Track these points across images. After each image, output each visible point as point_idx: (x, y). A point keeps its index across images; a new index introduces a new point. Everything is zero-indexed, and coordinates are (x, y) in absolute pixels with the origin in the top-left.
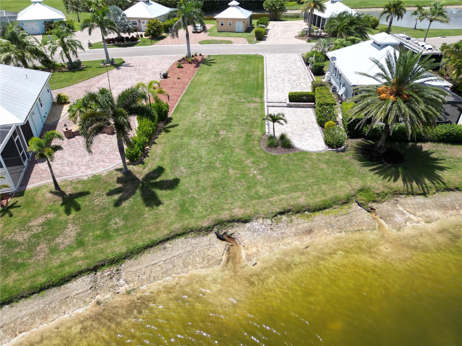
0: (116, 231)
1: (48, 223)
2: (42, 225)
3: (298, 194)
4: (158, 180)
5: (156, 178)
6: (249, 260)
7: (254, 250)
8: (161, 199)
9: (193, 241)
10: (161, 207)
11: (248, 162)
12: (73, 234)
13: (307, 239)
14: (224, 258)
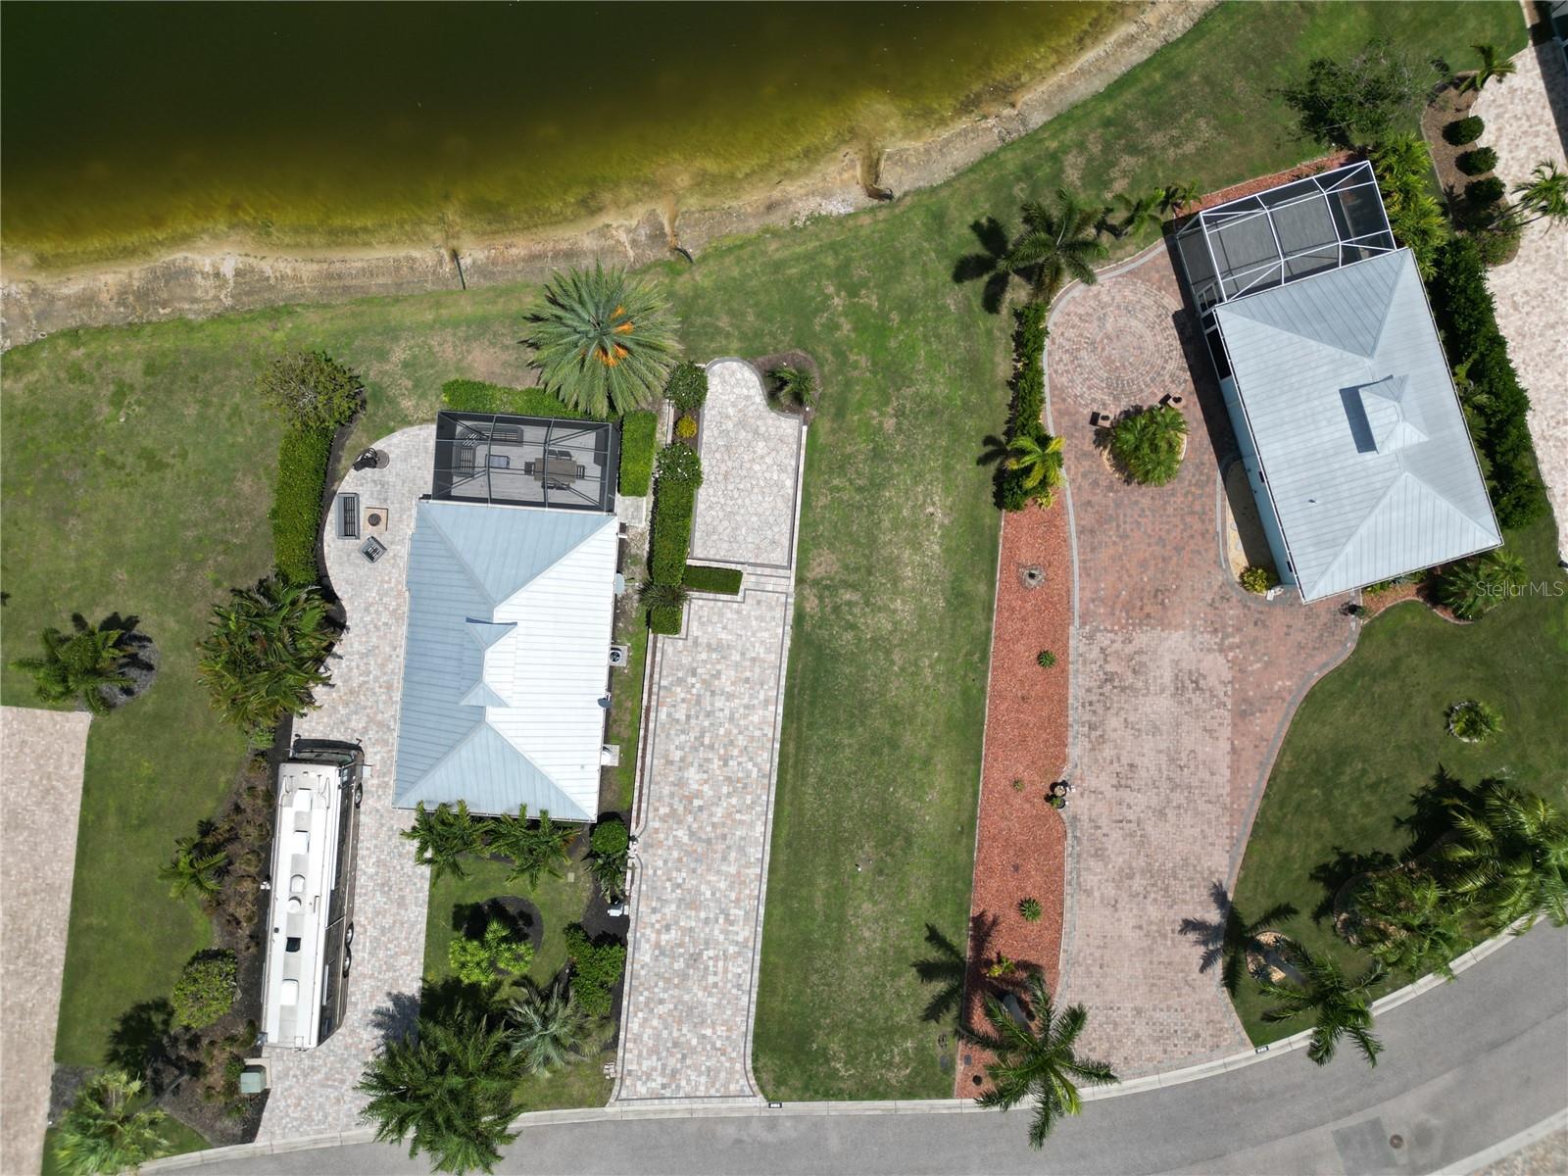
0: (1019, 179)
1: (1106, 184)
2: (1112, 181)
3: (777, 256)
4: (986, 278)
5: (990, 283)
6: (852, 161)
7: (846, 176)
8: (973, 236)
9: (921, 183)
10: (971, 220)
11: (846, 326)
12: (1069, 171)
13: (776, 194)
14: (882, 164)
